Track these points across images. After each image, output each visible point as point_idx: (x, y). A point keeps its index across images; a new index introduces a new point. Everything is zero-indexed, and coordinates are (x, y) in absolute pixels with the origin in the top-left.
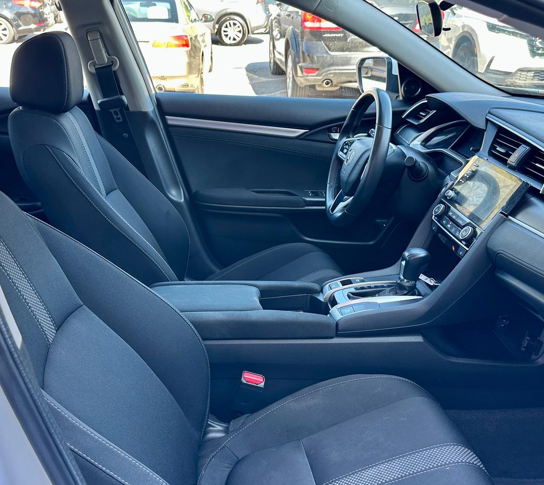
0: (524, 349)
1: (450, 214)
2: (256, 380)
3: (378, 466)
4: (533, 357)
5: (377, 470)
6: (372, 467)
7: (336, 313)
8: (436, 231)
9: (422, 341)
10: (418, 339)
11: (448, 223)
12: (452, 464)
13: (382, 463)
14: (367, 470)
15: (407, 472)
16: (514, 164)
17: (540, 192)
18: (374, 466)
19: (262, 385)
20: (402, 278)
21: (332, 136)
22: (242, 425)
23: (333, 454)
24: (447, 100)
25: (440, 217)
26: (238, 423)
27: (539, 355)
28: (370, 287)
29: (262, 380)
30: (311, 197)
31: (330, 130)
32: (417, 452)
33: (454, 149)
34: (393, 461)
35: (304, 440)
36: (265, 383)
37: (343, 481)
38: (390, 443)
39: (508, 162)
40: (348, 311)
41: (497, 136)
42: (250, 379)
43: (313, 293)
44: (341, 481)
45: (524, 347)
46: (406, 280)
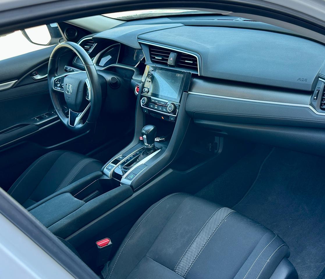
0: (211, 150)
1: (153, 101)
2: (106, 243)
3: (195, 241)
4: (216, 151)
5: (196, 242)
6: (193, 243)
7: (126, 181)
8: (148, 112)
9: (172, 171)
10: (170, 171)
11: (154, 106)
12: (225, 218)
13: (196, 238)
14: (192, 246)
15: (210, 234)
16: (173, 64)
17: (199, 75)
18: (193, 242)
19: (110, 243)
20: (147, 144)
21: (35, 78)
22: (109, 271)
23: (169, 250)
24: (111, 37)
25: (147, 105)
26: (106, 271)
27: (218, 149)
28: (131, 158)
29: (109, 240)
30: (39, 122)
31: (32, 75)
32: (207, 223)
33: (120, 62)
34: (200, 234)
35: (147, 255)
36: (111, 241)
37: (184, 259)
38: (192, 227)
39: (168, 63)
40: (132, 176)
41: (150, 51)
42: (102, 244)
43: (100, 177)
44: (183, 260)
45: (210, 149)
46: (149, 145)
